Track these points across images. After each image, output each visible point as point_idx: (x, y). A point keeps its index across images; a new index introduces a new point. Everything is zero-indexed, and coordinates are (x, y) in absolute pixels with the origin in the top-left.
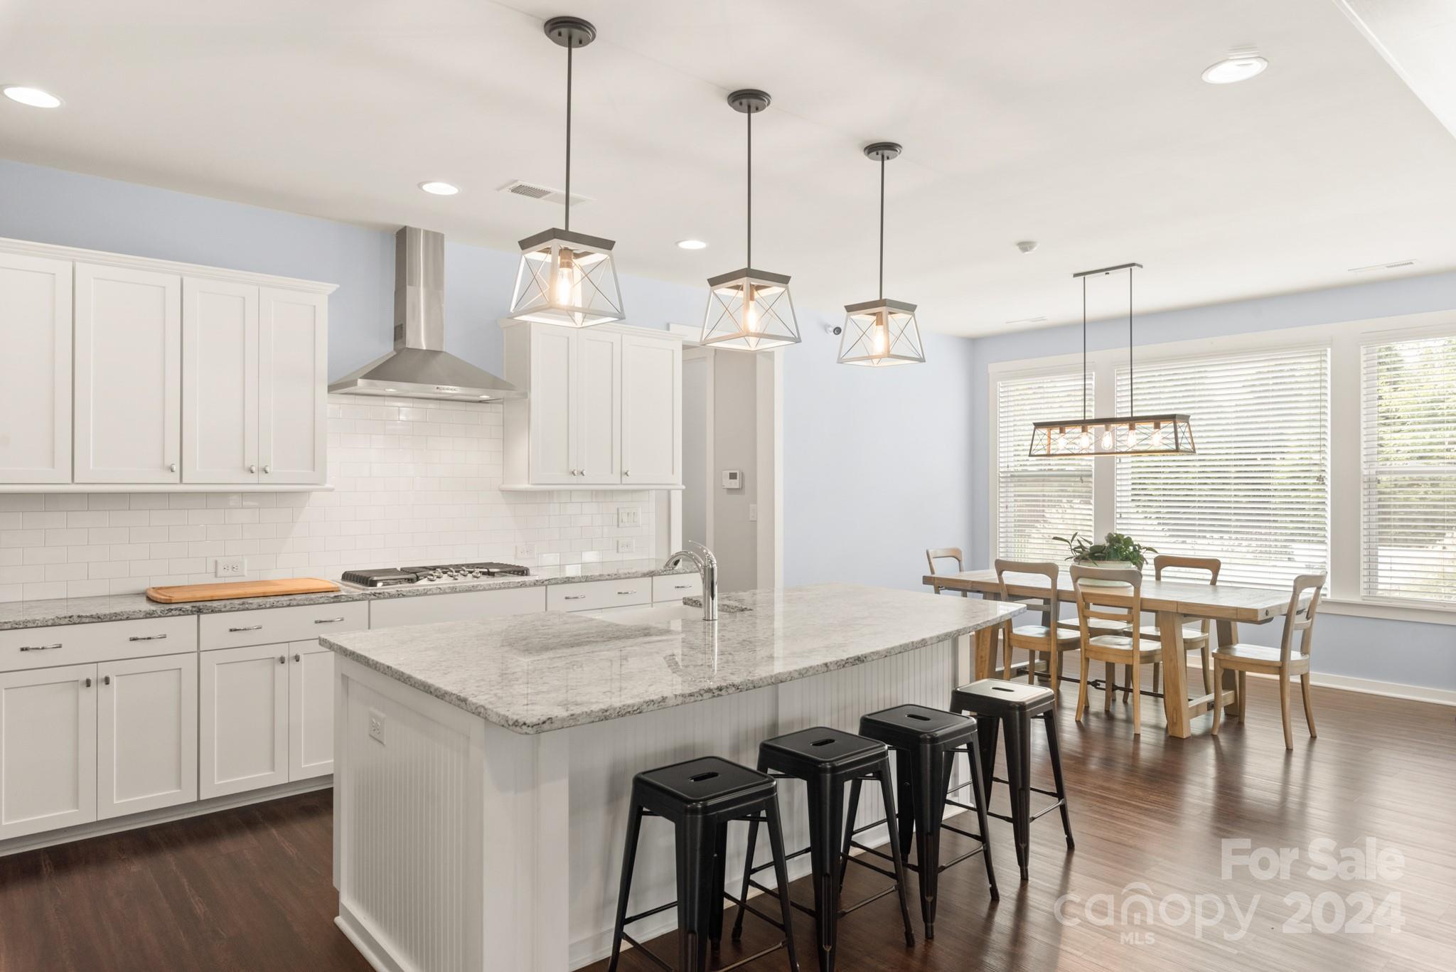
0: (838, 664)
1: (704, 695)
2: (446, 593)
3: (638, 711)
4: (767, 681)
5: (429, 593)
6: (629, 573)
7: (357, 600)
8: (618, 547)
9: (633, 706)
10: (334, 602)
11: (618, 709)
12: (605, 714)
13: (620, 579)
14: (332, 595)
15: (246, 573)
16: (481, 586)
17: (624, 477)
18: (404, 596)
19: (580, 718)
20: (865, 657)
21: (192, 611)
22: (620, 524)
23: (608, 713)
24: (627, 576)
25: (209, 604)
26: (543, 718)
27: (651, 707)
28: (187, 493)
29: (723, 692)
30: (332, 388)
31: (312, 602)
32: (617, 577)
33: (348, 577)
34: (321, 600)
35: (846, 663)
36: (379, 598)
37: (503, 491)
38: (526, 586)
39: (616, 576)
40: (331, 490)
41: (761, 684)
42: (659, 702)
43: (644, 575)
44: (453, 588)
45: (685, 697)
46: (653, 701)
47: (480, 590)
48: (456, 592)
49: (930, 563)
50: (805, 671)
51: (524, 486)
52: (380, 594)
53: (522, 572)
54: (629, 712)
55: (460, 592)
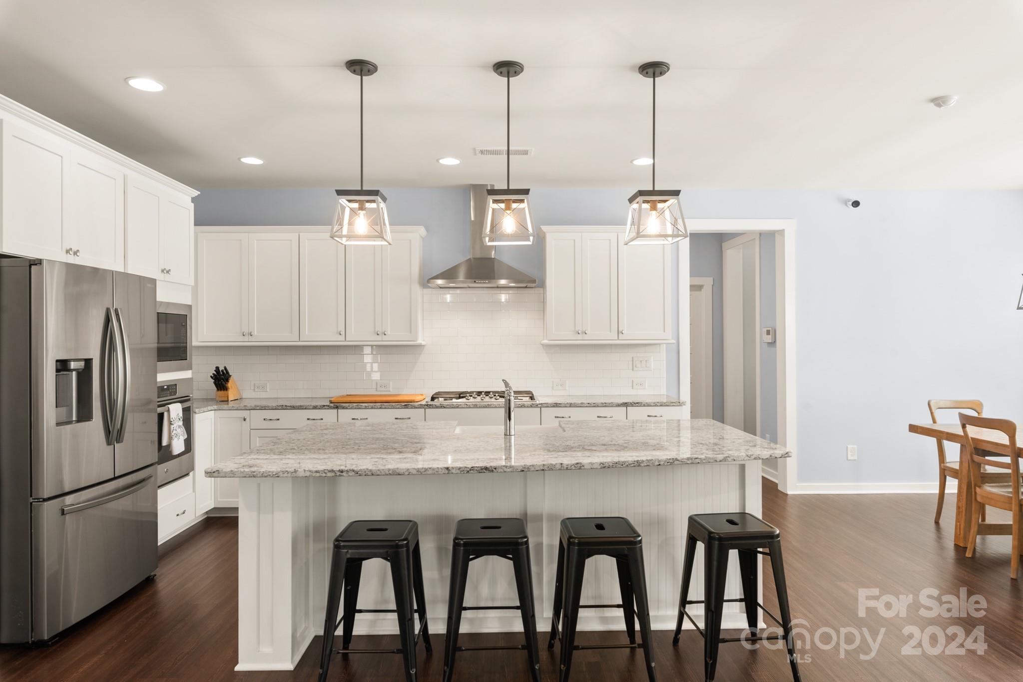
0: (461, 469)
1: (328, 473)
2: (470, 408)
3: (276, 475)
4: (384, 472)
5: (460, 407)
6: (605, 403)
7: (417, 408)
8: (633, 384)
9: (273, 472)
10: (404, 408)
11: (262, 473)
12: (253, 473)
13: (598, 407)
14: (403, 404)
15: (391, 390)
16: (494, 405)
18: (444, 407)
19: (237, 473)
20: (495, 469)
21: (334, 407)
22: (635, 368)
23: (255, 474)
24: (604, 405)
25: (342, 404)
26: (214, 470)
27: (286, 475)
28: (344, 346)
29: (344, 474)
31: (393, 407)
32: (596, 406)
34: (398, 407)
35: (471, 470)
36: (430, 408)
38: (525, 407)
39: (594, 405)
41: (379, 473)
42: (292, 473)
43: (619, 405)
44: (475, 405)
45: (312, 472)
46: (287, 471)
47: (492, 407)
48: (477, 407)
49: (932, 413)
50: (424, 470)
51: (545, 341)
52: (430, 405)
53: (532, 397)
54: (270, 475)
55: (480, 407)
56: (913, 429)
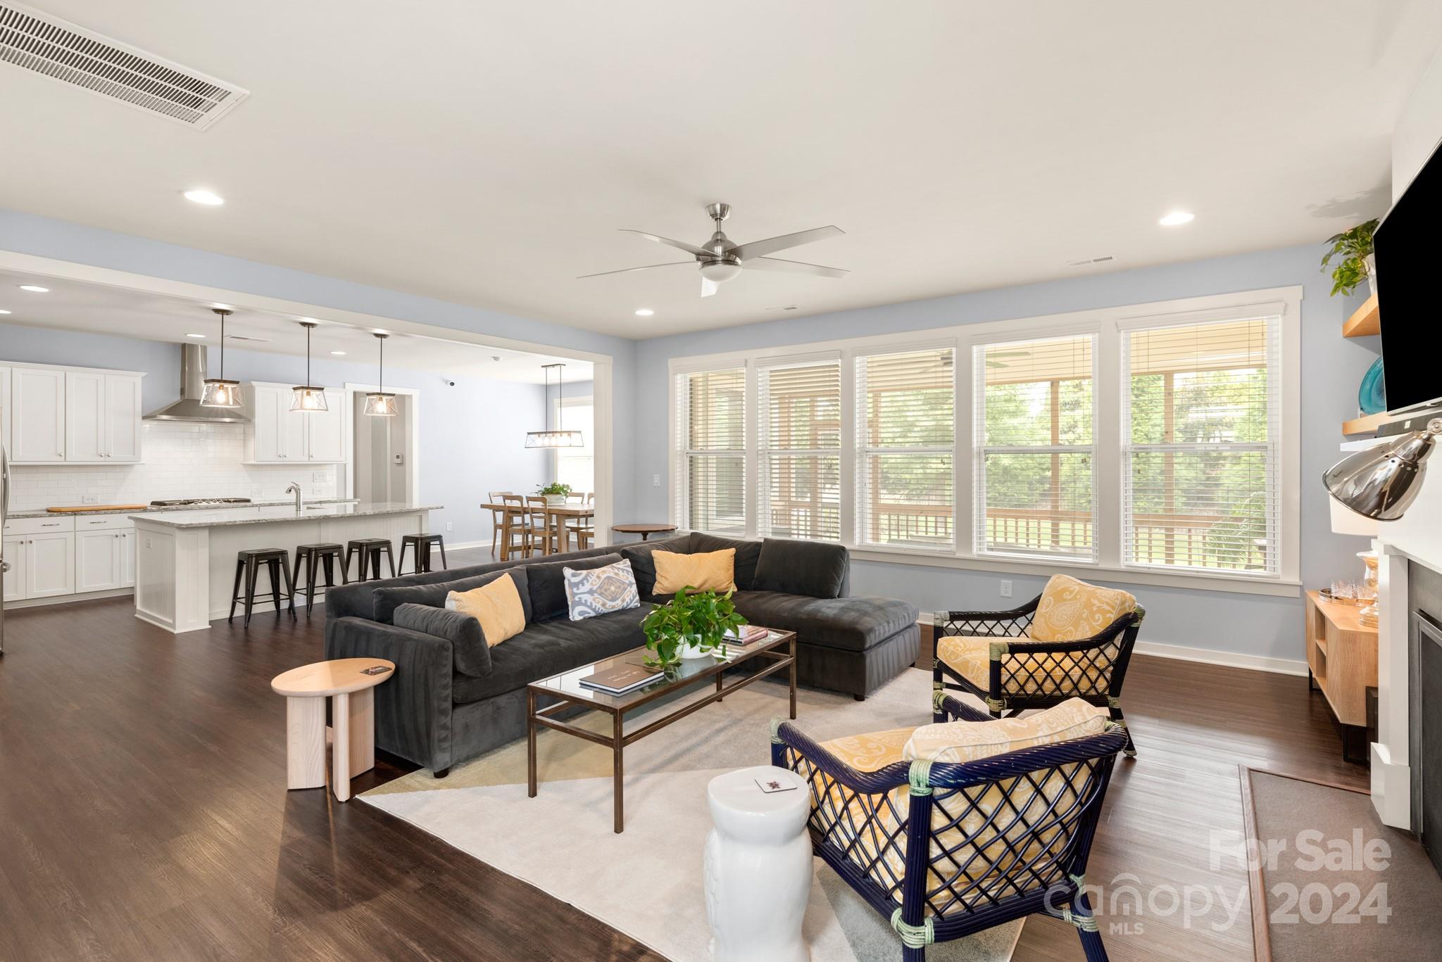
7: (156, 511)
10: (145, 513)
14: (145, 510)
15: (99, 502)
17: (311, 458)
22: (315, 480)
25: (80, 512)
28: (69, 465)
30: (144, 418)
31: (135, 512)
33: (153, 503)
34: (139, 512)
37: (244, 465)
38: (251, 506)
40: (143, 464)
49: (491, 498)
51: (253, 462)
52: (170, 510)
53: (248, 501)
56: (483, 506)
